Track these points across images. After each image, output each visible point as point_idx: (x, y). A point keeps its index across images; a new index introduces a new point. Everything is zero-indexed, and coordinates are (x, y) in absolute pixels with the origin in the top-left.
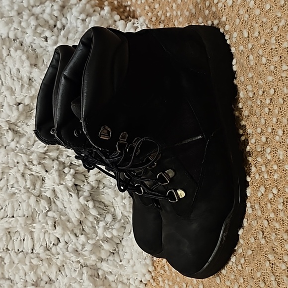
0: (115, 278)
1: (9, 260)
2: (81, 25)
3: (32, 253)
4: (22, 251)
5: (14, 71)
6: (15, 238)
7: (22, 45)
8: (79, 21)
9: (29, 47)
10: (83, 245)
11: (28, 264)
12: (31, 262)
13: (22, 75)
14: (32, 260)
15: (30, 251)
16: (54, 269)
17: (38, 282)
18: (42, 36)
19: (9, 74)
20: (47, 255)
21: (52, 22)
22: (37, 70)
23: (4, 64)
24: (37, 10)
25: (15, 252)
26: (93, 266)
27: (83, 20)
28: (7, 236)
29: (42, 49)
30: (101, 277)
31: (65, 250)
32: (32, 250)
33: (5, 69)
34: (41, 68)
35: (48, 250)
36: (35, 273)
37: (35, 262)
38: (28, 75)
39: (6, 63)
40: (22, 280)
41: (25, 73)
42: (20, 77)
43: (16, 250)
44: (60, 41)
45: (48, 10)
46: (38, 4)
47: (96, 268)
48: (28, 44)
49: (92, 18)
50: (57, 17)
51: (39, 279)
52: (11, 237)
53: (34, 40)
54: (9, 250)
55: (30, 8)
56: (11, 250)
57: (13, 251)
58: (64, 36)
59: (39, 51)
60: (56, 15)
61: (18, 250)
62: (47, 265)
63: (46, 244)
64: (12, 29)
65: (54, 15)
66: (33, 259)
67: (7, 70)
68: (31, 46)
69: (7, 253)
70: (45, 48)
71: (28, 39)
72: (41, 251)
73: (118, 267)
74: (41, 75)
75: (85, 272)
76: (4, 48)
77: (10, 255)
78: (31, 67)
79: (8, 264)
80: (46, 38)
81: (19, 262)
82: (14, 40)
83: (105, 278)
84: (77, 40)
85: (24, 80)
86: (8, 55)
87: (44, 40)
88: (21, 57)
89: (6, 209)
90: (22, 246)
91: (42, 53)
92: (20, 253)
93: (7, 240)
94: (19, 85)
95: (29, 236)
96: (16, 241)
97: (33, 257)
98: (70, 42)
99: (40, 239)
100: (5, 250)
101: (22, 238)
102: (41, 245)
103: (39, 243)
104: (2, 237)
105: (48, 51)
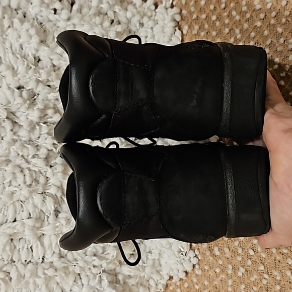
0: (137, 281)
3: (43, 262)
4: (30, 262)
5: (16, 46)
6: (21, 247)
7: (25, 17)
9: (34, 19)
11: (43, 276)
12: (44, 274)
13: (26, 52)
14: (45, 271)
15: (41, 260)
16: (71, 279)
18: (50, 8)
19: (9, 49)
20: (63, 263)
22: (45, 48)
23: (4, 36)
25: (22, 263)
26: (111, 270)
28: (10, 244)
29: (51, 24)
30: (121, 282)
31: (83, 256)
32: (43, 259)
33: (4, 43)
34: (51, 46)
35: (63, 257)
36: (47, 286)
38: (34, 52)
39: (6, 35)
41: (30, 51)
42: (23, 54)
43: (24, 261)
44: (75, 17)
47: (114, 273)
48: (33, 16)
52: (15, 247)
53: (41, 11)
54: (14, 262)
56: (16, 261)
57: (20, 262)
58: (78, 12)
59: (48, 26)
61: (26, 261)
62: (63, 275)
66: (47, 270)
67: (7, 45)
68: (36, 19)
69: (12, 266)
70: (54, 22)
71: (32, 11)
72: (55, 259)
73: (141, 270)
74: (52, 54)
75: (105, 278)
76: (4, 18)
77: (17, 267)
78: (39, 44)
79: (15, 278)
80: (55, 10)
81: (31, 274)
82: (15, 10)
83: (124, 283)
84: (92, 16)
85: (28, 58)
86: (9, 27)
87: (53, 12)
88: (27, 30)
89: (6, 212)
90: (31, 256)
91: (52, 28)
92: (28, 264)
93: (11, 249)
94: (24, 64)
95: (39, 243)
96: (23, 250)
97: (46, 267)
98: (86, 18)
99: (51, 245)
100: (10, 262)
101: (29, 246)
102: (54, 252)
103: (50, 250)
104: (5, 246)
105: (58, 27)
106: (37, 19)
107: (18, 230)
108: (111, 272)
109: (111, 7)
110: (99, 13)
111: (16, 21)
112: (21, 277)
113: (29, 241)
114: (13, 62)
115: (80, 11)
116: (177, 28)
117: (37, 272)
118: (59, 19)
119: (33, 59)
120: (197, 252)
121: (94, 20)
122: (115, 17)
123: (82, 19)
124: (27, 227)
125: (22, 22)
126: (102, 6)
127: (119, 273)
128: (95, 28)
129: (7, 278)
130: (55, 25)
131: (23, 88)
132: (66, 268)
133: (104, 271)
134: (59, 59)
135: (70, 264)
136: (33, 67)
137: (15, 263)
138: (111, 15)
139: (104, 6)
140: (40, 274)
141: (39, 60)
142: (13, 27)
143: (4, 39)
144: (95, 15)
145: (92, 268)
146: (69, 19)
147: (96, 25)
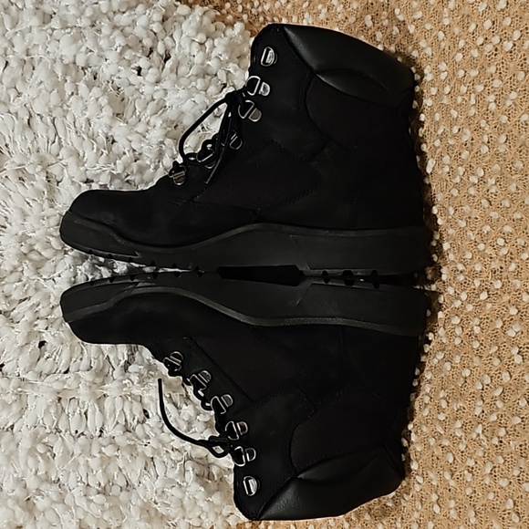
1: (62, 448)
2: (198, 52)
3: (100, 436)
4: (82, 434)
5: (81, 122)
6: (71, 411)
7: (95, 78)
8: (195, 45)
9: (108, 82)
10: (189, 423)
11: (98, 455)
12: (101, 452)
13: (95, 130)
14: (103, 448)
15: (98, 433)
16: (140, 464)
17: (108, 487)
18: (132, 66)
19: (72, 127)
20: (128, 439)
21: (147, 42)
22: (122, 124)
23: (65, 108)
24: (123, 19)
26: (201, 459)
27: (202, 44)
28: (56, 405)
29: (131, 88)
30: (216, 478)
31: (158, 432)
32: (101, 431)
33: (65, 117)
34: (130, 121)
35: (130, 432)
36: (104, 471)
37: (109, 451)
38: (105, 130)
39: (68, 106)
40: (79, 484)
41: (99, 129)
42: (90, 133)
43: (73, 432)
44: (167, 78)
45: (142, 21)
46: (124, 10)
47: (206, 462)
48: (108, 78)
49: (216, 40)
50: (155, 34)
51: (110, 482)
52: (63, 410)
53: (119, 71)
54: (60, 432)
55: (111, 14)
56: (63, 431)
57: (68, 433)
58: (172, 71)
59: (126, 91)
60: (155, 31)
61: (77, 432)
62: (128, 457)
63: (126, 421)
64: (83, 49)
65: (152, 30)
66: (105, 447)
67: (69, 119)
68: (111, 82)
69: (57, 437)
70: (137, 87)
71: (106, 70)
72: (118, 432)
74: (130, 133)
75: (191, 469)
76: (66, 81)
77: (63, 439)
78: (113, 118)
79: (60, 455)
80: (139, 70)
81: (83, 451)
82: (83, 68)
83: (221, 480)
84: (192, 78)
85: (97, 139)
86: (72, 94)
87: (136, 72)
88: (97, 99)
89: (58, 358)
90: (84, 425)
91: (132, 96)
92: (79, 436)
93: (57, 412)
94: (93, 149)
95: (96, 407)
96: (73, 415)
97: (104, 443)
98: (183, 81)
99: (115, 411)
100: (54, 431)
101: (83, 411)
102: (118, 423)
103: (112, 419)
104: (49, 407)
105: (142, 93)
106: (113, 81)
107: (69, 386)
108: (199, 461)
109: (222, 64)
110: (205, 73)
111: (82, 85)
112: (68, 454)
113: (83, 403)
114: (76, 145)
115: (175, 70)
117: (90, 450)
118: (143, 82)
119: (105, 140)
121: (193, 84)
122: (227, 80)
123: (176, 82)
124: (83, 382)
125: (90, 87)
126: (209, 63)
127: (213, 464)
128: (194, 95)
129: (48, 454)
130: (138, 90)
131: (92, 181)
132: (133, 447)
133: (190, 458)
134: (141, 141)
135: (140, 442)
136: (105, 152)
137: (61, 434)
138: (222, 76)
139: (213, 63)
140: (95, 452)
141: (114, 141)
142: (77, 94)
143: (64, 111)
144: (197, 76)
145: (170, 451)
146: (158, 82)
147: (198, 91)
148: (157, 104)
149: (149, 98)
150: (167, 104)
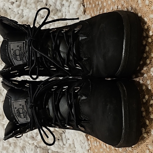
73: (62, 149)
108: (44, 148)
116: (82, 5)
120: (89, 143)
130: (12, 10)
148: (20, 15)
149: (16, 13)
150: (24, 15)
